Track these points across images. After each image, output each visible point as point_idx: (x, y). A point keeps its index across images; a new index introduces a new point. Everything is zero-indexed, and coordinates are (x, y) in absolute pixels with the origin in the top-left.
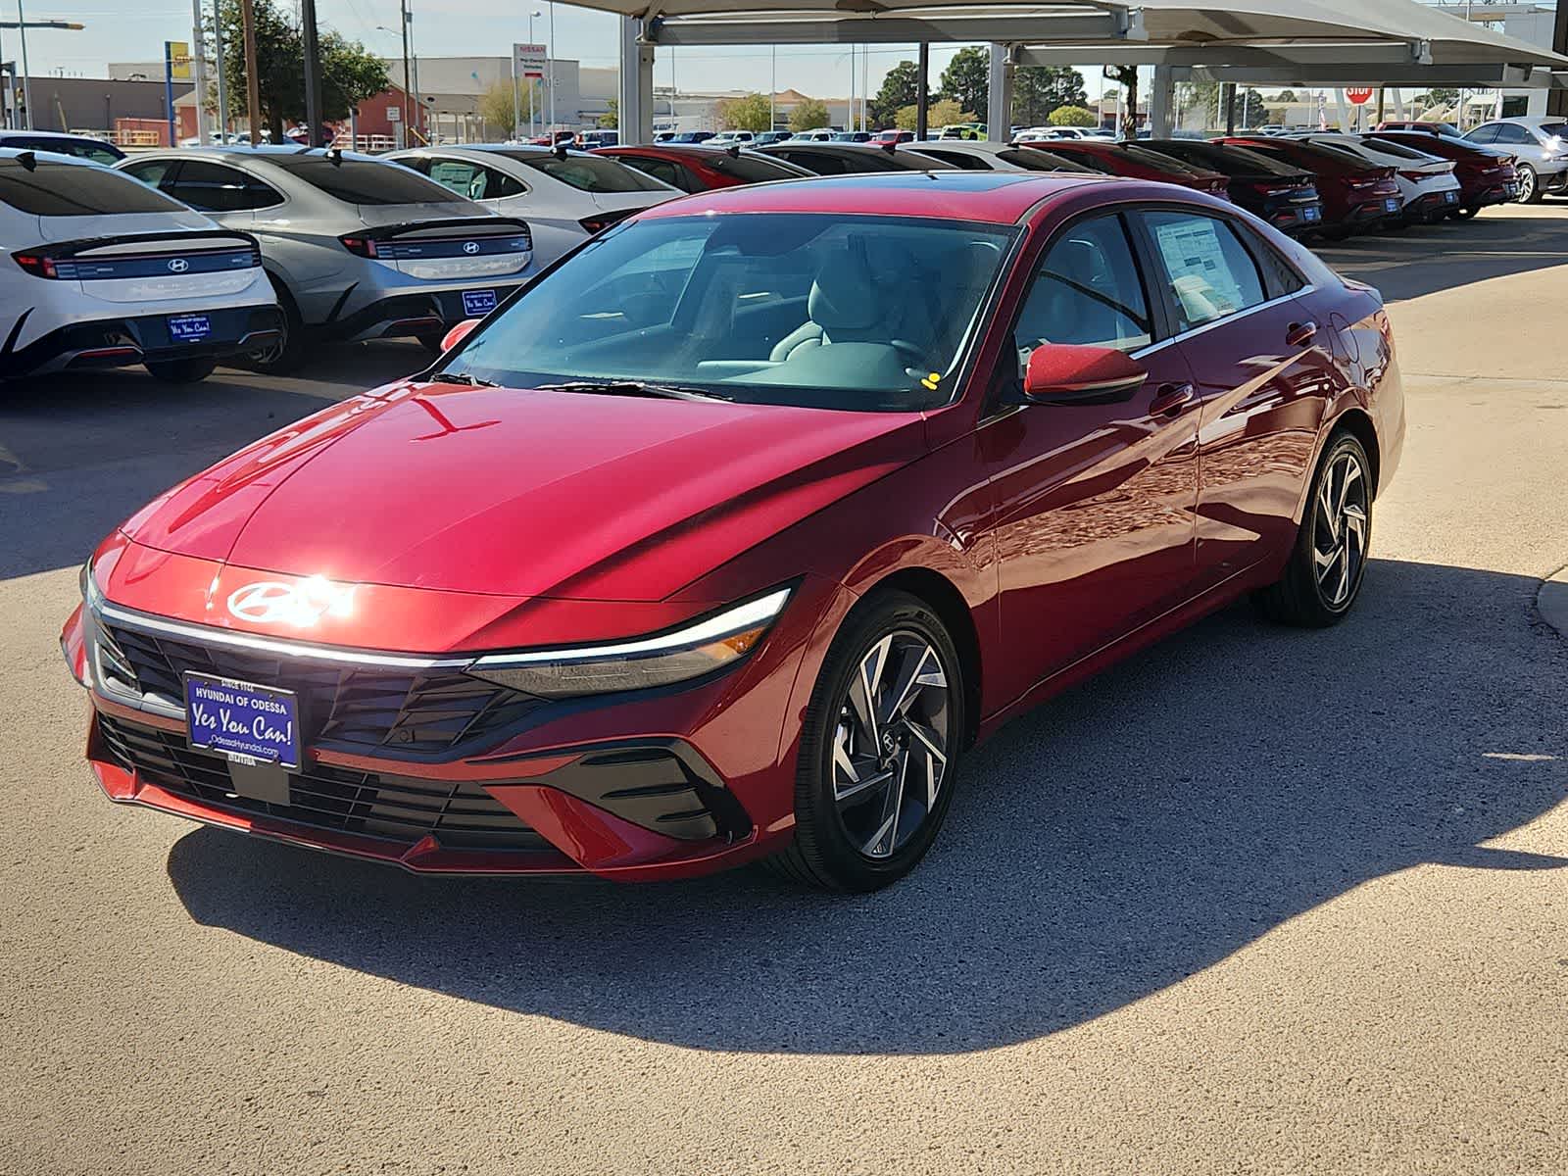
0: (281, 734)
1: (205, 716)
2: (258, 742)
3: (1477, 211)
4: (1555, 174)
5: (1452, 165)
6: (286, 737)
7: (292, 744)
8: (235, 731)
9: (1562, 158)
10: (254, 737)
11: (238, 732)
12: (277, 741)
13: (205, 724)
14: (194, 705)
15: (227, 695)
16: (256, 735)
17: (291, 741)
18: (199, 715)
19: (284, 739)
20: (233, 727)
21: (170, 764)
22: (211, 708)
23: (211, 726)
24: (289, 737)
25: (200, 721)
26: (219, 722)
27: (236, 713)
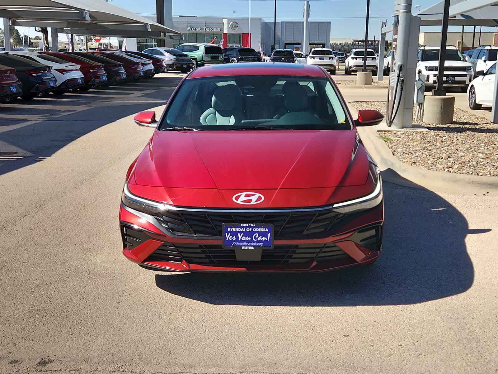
0: (265, 237)
1: (231, 237)
2: (256, 242)
3: (154, 75)
4: (171, 64)
5: (151, 61)
6: (267, 238)
7: (270, 240)
8: (244, 240)
9: (172, 60)
10: (253, 240)
11: (246, 240)
12: (263, 240)
13: (230, 239)
14: (226, 234)
15: (242, 229)
16: (254, 239)
17: (269, 239)
18: (228, 237)
19: (266, 239)
20: (244, 238)
21: (203, 256)
22: (234, 234)
23: (234, 240)
24: (269, 238)
25: (229, 239)
26: (237, 238)
27: (245, 234)
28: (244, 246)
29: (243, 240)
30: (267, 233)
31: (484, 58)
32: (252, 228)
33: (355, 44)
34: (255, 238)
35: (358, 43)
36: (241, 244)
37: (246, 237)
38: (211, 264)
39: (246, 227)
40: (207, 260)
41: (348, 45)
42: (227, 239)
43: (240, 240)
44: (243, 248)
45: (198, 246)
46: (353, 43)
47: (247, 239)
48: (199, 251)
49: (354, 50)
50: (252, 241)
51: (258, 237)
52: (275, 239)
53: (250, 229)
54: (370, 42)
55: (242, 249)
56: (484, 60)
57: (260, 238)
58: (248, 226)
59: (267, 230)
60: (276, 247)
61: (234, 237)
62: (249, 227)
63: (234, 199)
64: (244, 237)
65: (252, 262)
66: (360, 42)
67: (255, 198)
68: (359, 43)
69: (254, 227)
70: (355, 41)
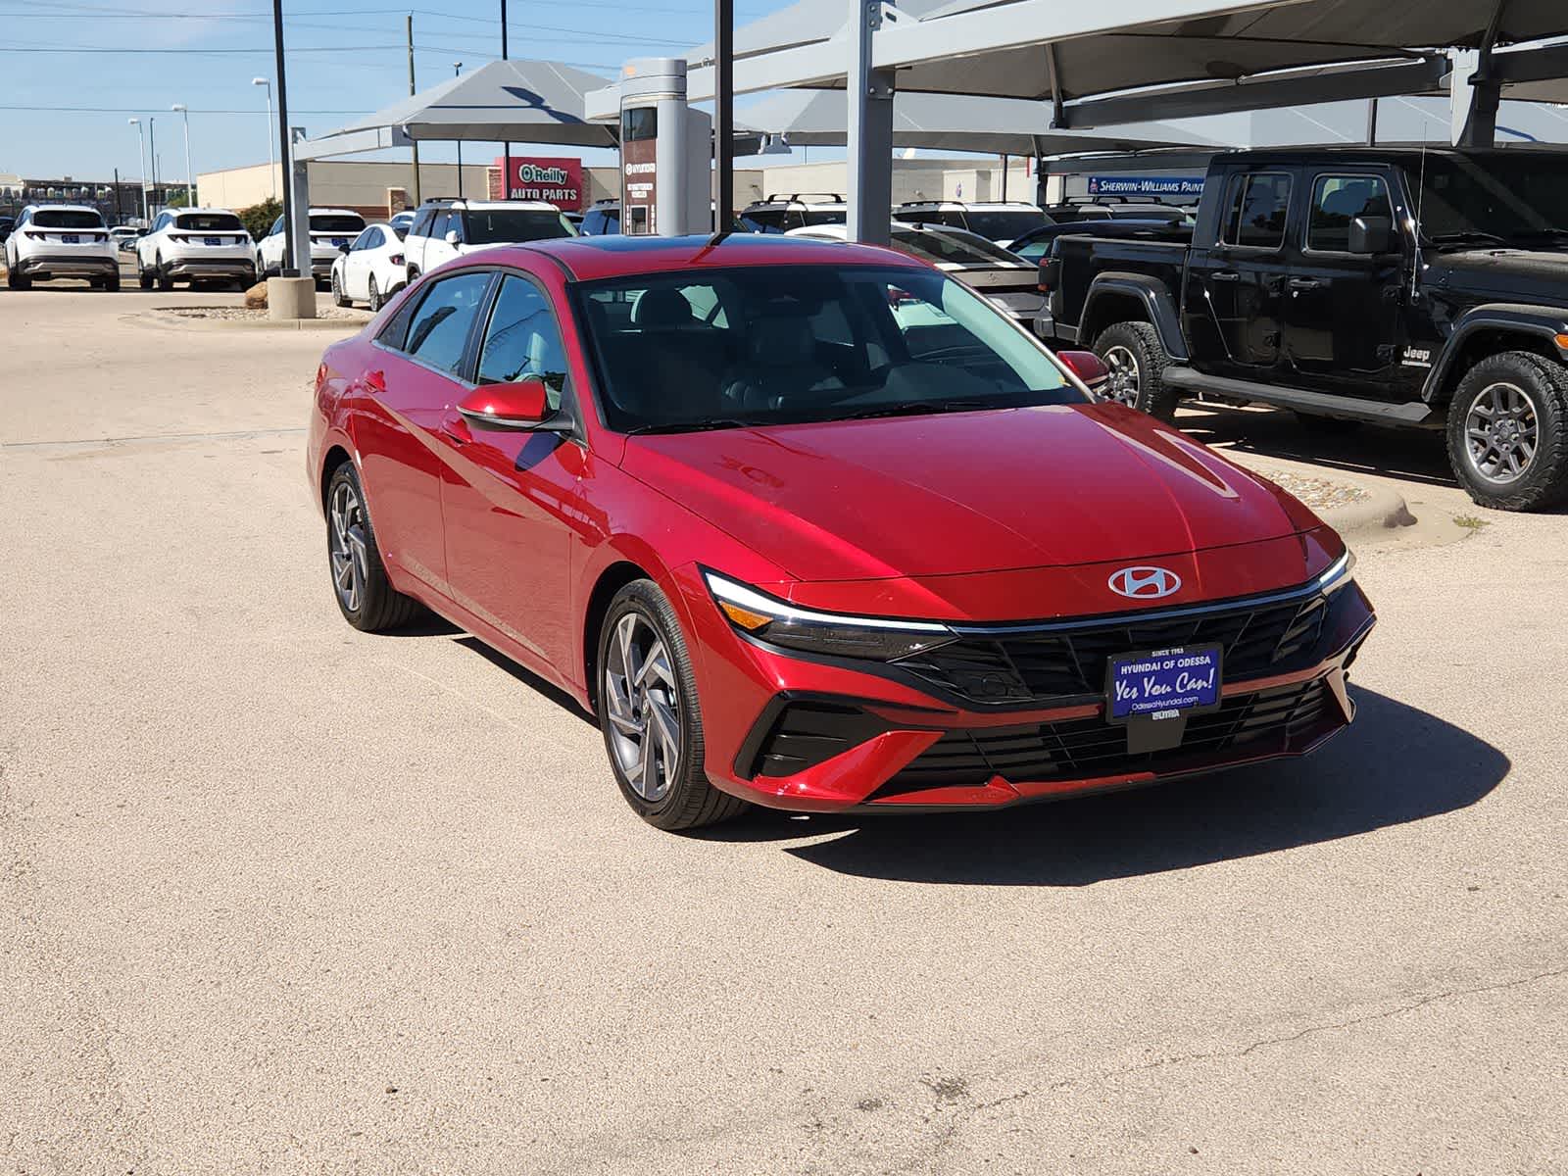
0: (1203, 681)
1: (1128, 689)
2: (1183, 696)
6: (1208, 682)
7: (1213, 687)
8: (1157, 693)
10: (1178, 693)
11: (1161, 693)
12: (1199, 688)
14: (1118, 683)
15: (1154, 664)
16: (1179, 690)
17: (1212, 684)
18: (1122, 691)
19: (1206, 685)
20: (1157, 690)
21: (1046, 755)
22: (1135, 680)
23: (1133, 697)
24: (1210, 682)
25: (1122, 696)
26: (1141, 690)
27: (1163, 677)
28: (1158, 709)
29: (1154, 694)
30: (1207, 667)
31: (451, 236)
32: (1177, 657)
33: (33, 196)
34: (1183, 686)
35: (43, 190)
36: (1149, 706)
37: (1161, 686)
38: (1065, 773)
39: (1162, 659)
40: (1052, 766)
41: (10, 197)
42: (1119, 699)
43: (1146, 695)
44: (1156, 716)
45: (1036, 730)
46: (25, 192)
47: (1165, 689)
48: (1038, 742)
49: (33, 209)
50: (1173, 695)
51: (1189, 681)
52: (1226, 682)
53: (1171, 664)
54: (83, 189)
55: (1154, 718)
56: (453, 241)
57: (1191, 685)
58: (1167, 654)
59: (1208, 660)
60: (1228, 702)
61: (1135, 689)
62: (1170, 657)
63: (1112, 587)
64: (1157, 687)
65: (1159, 755)
66: (52, 189)
67: (1161, 581)
68: (46, 193)
69: (1183, 656)
70: (30, 184)
